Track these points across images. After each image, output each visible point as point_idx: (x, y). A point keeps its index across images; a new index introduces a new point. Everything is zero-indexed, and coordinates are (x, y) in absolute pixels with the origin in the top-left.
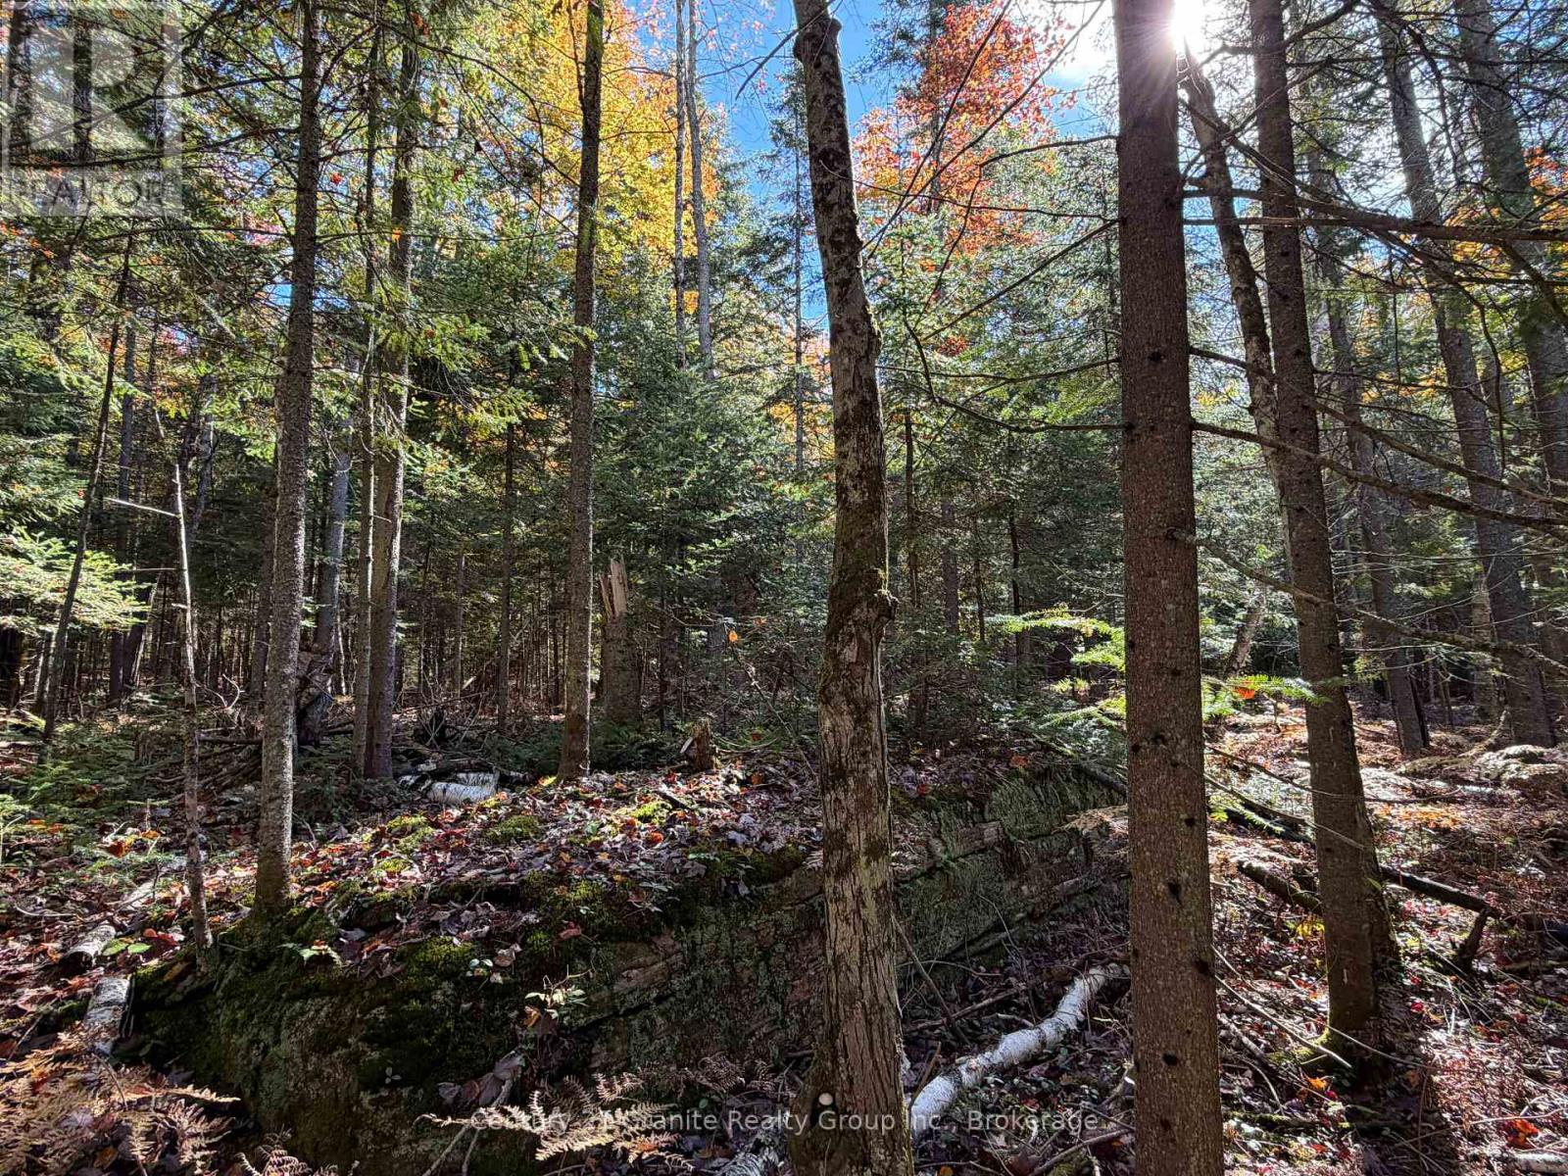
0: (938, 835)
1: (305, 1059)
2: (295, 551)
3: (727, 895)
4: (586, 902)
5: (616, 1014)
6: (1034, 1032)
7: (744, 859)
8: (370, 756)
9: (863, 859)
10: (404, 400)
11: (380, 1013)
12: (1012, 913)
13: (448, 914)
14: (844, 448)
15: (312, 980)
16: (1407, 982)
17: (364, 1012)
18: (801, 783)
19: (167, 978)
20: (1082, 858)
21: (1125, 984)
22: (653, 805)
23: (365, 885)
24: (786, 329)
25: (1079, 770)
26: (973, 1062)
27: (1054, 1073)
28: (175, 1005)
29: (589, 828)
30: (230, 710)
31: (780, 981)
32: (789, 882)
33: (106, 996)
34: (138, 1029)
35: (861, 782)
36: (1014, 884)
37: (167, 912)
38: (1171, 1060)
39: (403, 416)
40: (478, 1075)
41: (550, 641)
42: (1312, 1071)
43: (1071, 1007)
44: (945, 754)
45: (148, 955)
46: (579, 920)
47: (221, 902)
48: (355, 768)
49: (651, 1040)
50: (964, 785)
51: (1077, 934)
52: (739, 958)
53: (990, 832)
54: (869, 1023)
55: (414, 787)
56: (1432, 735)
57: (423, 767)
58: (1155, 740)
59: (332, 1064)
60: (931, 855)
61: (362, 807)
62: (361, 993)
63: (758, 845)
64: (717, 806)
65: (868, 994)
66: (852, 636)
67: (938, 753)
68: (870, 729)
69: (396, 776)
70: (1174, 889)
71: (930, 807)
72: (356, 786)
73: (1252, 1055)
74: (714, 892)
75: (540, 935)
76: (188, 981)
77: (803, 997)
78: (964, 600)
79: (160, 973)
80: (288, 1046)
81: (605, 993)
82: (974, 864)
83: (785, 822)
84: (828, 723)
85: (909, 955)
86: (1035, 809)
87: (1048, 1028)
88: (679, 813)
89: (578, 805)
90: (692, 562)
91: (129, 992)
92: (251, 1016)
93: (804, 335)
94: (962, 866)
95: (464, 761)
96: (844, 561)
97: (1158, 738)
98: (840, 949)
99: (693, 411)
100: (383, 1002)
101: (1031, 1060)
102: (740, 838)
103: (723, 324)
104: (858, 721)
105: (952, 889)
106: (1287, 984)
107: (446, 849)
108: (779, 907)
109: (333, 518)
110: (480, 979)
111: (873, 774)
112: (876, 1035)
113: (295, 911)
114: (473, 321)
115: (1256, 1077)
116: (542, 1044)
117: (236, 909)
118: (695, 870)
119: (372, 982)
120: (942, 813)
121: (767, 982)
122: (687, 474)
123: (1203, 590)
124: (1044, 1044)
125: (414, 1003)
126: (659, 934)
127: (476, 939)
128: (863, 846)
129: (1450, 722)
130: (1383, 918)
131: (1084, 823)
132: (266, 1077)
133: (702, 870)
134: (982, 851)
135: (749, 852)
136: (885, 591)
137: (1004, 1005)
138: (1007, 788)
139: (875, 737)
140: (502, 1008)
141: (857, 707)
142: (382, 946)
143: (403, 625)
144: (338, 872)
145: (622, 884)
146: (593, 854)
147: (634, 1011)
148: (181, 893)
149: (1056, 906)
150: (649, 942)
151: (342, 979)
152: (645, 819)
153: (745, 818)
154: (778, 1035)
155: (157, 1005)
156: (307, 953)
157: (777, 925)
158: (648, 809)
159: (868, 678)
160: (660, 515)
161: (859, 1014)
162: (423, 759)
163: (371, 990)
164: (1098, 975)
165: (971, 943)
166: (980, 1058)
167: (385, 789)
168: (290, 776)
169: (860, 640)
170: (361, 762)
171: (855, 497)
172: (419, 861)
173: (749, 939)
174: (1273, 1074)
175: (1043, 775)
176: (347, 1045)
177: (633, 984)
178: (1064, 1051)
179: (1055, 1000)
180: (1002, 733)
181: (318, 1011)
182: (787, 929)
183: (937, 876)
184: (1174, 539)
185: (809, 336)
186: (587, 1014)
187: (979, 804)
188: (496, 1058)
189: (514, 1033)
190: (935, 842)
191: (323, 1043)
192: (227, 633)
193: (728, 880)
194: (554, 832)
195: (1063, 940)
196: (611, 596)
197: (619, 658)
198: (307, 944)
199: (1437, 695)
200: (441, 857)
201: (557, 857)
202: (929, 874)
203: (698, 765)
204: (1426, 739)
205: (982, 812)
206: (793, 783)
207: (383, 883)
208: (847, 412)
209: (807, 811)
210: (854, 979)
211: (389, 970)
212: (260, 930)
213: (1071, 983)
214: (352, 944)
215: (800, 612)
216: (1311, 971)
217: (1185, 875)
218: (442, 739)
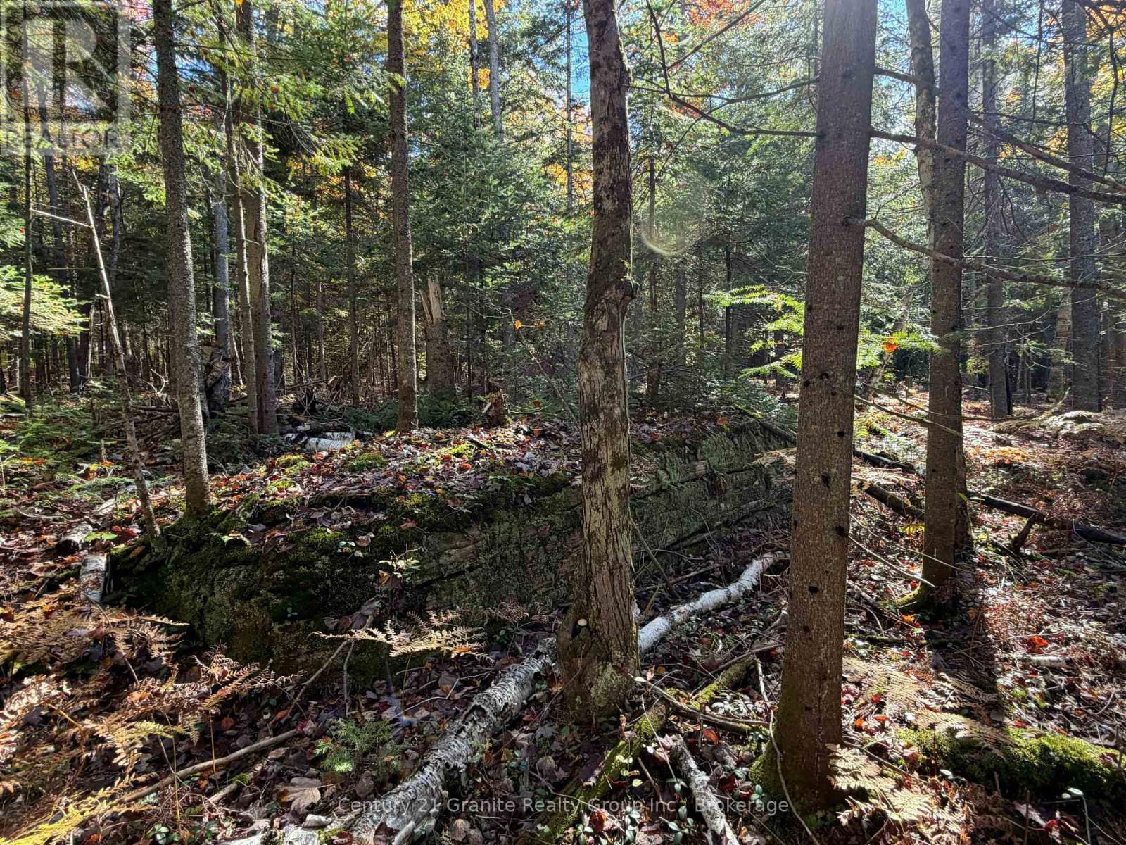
0: (664, 469)
1: (233, 604)
2: (184, 255)
3: (516, 503)
4: (418, 506)
5: (442, 577)
6: (724, 591)
7: (528, 480)
8: (261, 418)
9: (610, 469)
10: (260, 147)
11: (280, 574)
12: (713, 521)
13: (322, 514)
14: (601, 166)
15: (230, 555)
16: (976, 560)
17: (270, 574)
18: (569, 433)
19: (132, 556)
20: (763, 487)
21: (786, 563)
22: (463, 446)
23: (263, 496)
24: (560, 101)
25: (765, 428)
26: (682, 609)
27: (736, 614)
28: (140, 573)
29: (419, 460)
30: (160, 394)
31: (553, 560)
32: (559, 496)
33: (90, 567)
34: (116, 589)
35: (609, 417)
36: (715, 502)
37: (127, 515)
38: (814, 590)
39: (261, 160)
40: (350, 613)
41: (389, 350)
42: (905, 611)
43: (749, 577)
44: (672, 416)
45: (117, 542)
46: (413, 517)
47: (164, 508)
48: (252, 427)
49: (467, 593)
50: (684, 436)
51: (757, 536)
52: (525, 544)
53: (701, 467)
54: (612, 575)
55: (296, 441)
56: (1015, 409)
57: (300, 428)
58: (821, 378)
59: (251, 607)
60: (659, 481)
61: (259, 453)
62: (266, 563)
63: (538, 471)
64: (510, 447)
65: (611, 557)
66: (604, 311)
67: (666, 414)
68: (616, 379)
69: (282, 434)
70: (826, 480)
71: (659, 450)
72: (253, 439)
73: (867, 603)
74: (507, 501)
75: (388, 527)
76: (147, 557)
77: (569, 570)
78: (690, 317)
79: (127, 553)
80: (220, 596)
81: (434, 563)
82: (689, 488)
83: (556, 458)
84: (586, 376)
85: (642, 545)
86: (732, 453)
87: (733, 589)
88: (483, 452)
89: (410, 447)
90: (488, 280)
91: (107, 564)
92: (193, 579)
93: (572, 106)
94: (680, 490)
95: (329, 424)
96: (599, 255)
97: (824, 375)
98: (593, 529)
99: (487, 163)
100: (283, 568)
101: (720, 607)
102: (525, 467)
103: (511, 99)
104: (607, 373)
105: (672, 505)
106: (895, 563)
107: (319, 474)
108: (553, 512)
109: (219, 252)
110: (347, 554)
111: (617, 411)
112: (616, 583)
113: (215, 513)
114: (308, 79)
115: (869, 615)
116: (392, 595)
117: (175, 513)
118: (493, 486)
119: (272, 556)
120: (667, 454)
121: (544, 560)
122: (484, 213)
123: (864, 308)
124: (729, 598)
125: (303, 569)
126: (470, 527)
127: (342, 529)
128: (610, 460)
129: (1028, 402)
130: (965, 521)
131: (766, 460)
132: (208, 617)
133: (499, 486)
134: (694, 480)
135: (531, 475)
136: (629, 277)
137: (703, 577)
138: (714, 439)
139: (620, 385)
140: (364, 572)
141: (607, 363)
142: (278, 534)
143: (280, 335)
144: (244, 490)
145: (443, 495)
146: (422, 477)
147: (455, 576)
148: (136, 505)
149: (743, 518)
150: (464, 532)
151: (252, 555)
152: (458, 455)
153: (528, 455)
154: (552, 593)
155: (128, 573)
156: (226, 538)
157: (552, 524)
158: (460, 449)
159: (615, 343)
160: (464, 244)
161: (605, 570)
162: (300, 423)
163: (273, 561)
164: (769, 558)
165: (684, 539)
166: (687, 606)
167: (275, 441)
168: (200, 422)
169: (610, 314)
170: (255, 423)
171: (608, 205)
172: (300, 482)
173: (532, 532)
174: (880, 613)
175: (740, 431)
176: (259, 594)
177: (452, 559)
178: (743, 602)
179: (739, 574)
180: (712, 403)
181: (238, 575)
182: (558, 526)
183: (663, 495)
184: (848, 225)
185: (576, 106)
186: (422, 576)
187: (694, 448)
188: (362, 603)
189: (373, 588)
190: (661, 473)
191: (243, 594)
192: (152, 345)
193: (517, 493)
194: (395, 464)
195: (747, 538)
196: (430, 308)
197: (438, 352)
198: (226, 532)
199: (1022, 387)
200: (315, 479)
201: (397, 478)
202: (657, 494)
203: (495, 421)
204: (1010, 411)
205: (695, 454)
206: (563, 434)
207: (275, 495)
208: (602, 137)
209: (572, 451)
210: (602, 547)
211: (284, 548)
212: (193, 526)
213: (750, 562)
214: (257, 533)
215: (568, 315)
216: (911, 555)
217: (834, 470)
218: (313, 410)
